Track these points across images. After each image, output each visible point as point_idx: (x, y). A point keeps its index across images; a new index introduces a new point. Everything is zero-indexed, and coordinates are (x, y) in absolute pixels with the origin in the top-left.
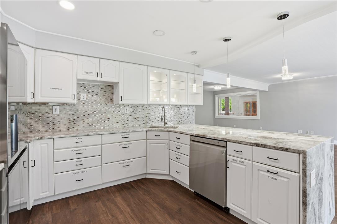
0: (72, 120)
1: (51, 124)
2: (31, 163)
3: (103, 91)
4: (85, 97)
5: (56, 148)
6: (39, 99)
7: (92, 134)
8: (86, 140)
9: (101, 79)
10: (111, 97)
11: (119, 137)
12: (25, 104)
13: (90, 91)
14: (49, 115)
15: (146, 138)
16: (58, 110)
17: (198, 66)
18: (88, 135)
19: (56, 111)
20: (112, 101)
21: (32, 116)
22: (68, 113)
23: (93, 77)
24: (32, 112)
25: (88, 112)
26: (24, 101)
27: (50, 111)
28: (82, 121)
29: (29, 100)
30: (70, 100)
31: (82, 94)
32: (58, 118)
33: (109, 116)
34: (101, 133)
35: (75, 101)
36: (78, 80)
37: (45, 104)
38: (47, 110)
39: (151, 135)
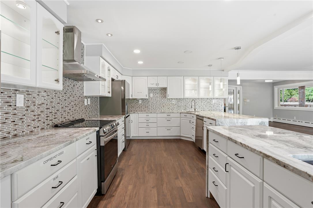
0: (147, 106)
1: (138, 108)
2: (131, 122)
3: (160, 92)
4: (152, 95)
5: (139, 117)
6: (134, 97)
7: (153, 112)
8: (151, 115)
9: (158, 86)
10: (165, 95)
11: (165, 115)
12: (129, 99)
13: (155, 92)
14: (137, 104)
15: (180, 117)
16: (141, 102)
17: (223, 70)
18: (151, 113)
19: (140, 102)
20: (166, 97)
21: (132, 104)
22: (145, 103)
23: (154, 86)
24: (132, 102)
25: (154, 103)
26: (129, 98)
27: (138, 102)
28: (151, 107)
29: (131, 98)
30: (145, 97)
31: (151, 94)
32: (141, 106)
33: (164, 105)
34: (157, 112)
35: (147, 98)
36: (148, 88)
37: (136, 99)
38: (137, 102)
39: (183, 115)
